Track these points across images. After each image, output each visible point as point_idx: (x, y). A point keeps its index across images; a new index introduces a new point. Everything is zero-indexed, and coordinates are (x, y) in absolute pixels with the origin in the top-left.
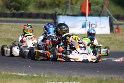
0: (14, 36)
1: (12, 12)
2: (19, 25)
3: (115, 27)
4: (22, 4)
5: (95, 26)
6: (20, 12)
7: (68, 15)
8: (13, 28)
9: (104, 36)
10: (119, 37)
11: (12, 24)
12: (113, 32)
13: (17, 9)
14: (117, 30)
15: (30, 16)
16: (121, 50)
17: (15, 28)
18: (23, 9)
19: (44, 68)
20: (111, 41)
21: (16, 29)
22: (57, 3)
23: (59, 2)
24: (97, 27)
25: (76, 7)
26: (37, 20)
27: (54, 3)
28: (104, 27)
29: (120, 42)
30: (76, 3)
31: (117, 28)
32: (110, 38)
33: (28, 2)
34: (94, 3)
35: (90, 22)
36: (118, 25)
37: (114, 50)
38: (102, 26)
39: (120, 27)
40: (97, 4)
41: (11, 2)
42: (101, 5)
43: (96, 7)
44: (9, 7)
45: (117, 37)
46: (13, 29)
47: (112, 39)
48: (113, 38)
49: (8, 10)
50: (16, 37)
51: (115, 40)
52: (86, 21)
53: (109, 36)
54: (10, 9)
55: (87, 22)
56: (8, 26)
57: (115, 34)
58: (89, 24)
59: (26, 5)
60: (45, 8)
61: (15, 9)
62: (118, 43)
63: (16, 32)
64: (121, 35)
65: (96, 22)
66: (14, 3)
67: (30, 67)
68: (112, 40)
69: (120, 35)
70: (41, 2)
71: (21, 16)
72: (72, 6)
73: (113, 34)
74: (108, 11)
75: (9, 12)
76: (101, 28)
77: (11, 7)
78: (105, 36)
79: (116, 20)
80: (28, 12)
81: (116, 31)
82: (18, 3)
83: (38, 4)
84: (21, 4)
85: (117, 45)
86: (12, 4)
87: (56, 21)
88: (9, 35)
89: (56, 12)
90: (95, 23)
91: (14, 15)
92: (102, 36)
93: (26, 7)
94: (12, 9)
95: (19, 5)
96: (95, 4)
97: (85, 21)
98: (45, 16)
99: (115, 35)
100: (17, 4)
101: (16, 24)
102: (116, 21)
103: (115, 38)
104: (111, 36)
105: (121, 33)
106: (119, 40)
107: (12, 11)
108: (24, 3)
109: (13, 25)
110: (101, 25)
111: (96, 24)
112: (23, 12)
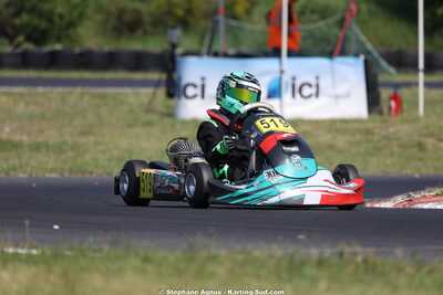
0: (22, 134)
1: (19, 51)
2: (44, 94)
3: (385, 93)
4: (56, 19)
5: (313, 90)
6: (47, 48)
7: (216, 55)
8: (22, 104)
9: (345, 126)
10: (400, 128)
11: (16, 90)
12: (381, 113)
13: (38, 37)
14: (393, 104)
15: (85, 61)
16: (404, 172)
17: (27, 104)
18: (59, 39)
19: (106, 231)
20: (369, 141)
21: (32, 107)
22: (180, 12)
23: (189, 11)
24: (320, 94)
25: (247, 26)
26: (109, 75)
27: (170, 13)
28: (348, 95)
29: (403, 146)
30: (248, 12)
31: (395, 97)
32: (368, 132)
33: (75, 14)
34: (313, 11)
35: (294, 79)
36: (397, 86)
37: (380, 174)
38: (341, 90)
39: (404, 93)
40: (324, 13)
41: (17, 14)
42: (337, 17)
43: (321, 24)
44: (9, 30)
45: (391, 130)
46: (21, 108)
47: (373, 134)
48: (376, 131)
49: (6, 41)
50: (29, 134)
51: (387, 138)
52: (282, 72)
53: (362, 126)
54: (11, 39)
55: (286, 78)
56: (4, 99)
57: (386, 117)
58: (293, 86)
59: (71, 24)
60: (139, 33)
61: (28, 39)
62: (396, 149)
63: (31, 117)
64: (408, 121)
65: (317, 78)
66: (25, 18)
67: (56, 227)
68: (376, 138)
69: (403, 122)
70: (121, 13)
71: (53, 61)
72: (234, 23)
73: (377, 117)
74: (363, 38)
75: (8, 49)
76: (337, 97)
77: (17, 31)
78: (351, 126)
79: (392, 70)
80: (77, 50)
81: (390, 108)
82: (41, 15)
83: (113, 21)
84: (50, 20)
85: (392, 154)
86: (18, 21)
87: (175, 76)
88: (7, 130)
89: (174, 46)
90: (313, 82)
91: (25, 61)
92: (339, 125)
93: (71, 31)
94: (21, 38)
95: (44, 25)
96: (316, 17)
97: (277, 75)
98: (139, 62)
99: (384, 122)
100: (36, 21)
101: (33, 90)
102: (390, 74)
103: (384, 133)
104: (370, 125)
105: (406, 115)
106: (398, 139)
107: (18, 46)
108: (61, 16)
109: (21, 95)
110: (334, 86)
111: (318, 85)
112: (58, 47)
